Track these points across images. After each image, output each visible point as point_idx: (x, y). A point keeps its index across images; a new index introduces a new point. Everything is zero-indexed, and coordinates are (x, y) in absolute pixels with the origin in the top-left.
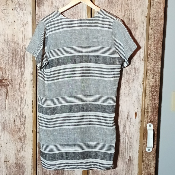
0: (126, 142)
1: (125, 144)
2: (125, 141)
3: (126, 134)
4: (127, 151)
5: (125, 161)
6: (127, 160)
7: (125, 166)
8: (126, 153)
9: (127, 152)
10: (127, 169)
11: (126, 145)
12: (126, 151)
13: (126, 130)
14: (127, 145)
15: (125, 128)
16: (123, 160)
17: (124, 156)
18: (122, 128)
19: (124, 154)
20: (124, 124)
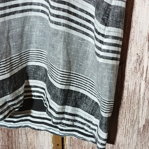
0: (140, 91)
1: (138, 95)
2: (138, 88)
3: (142, 75)
4: (141, 109)
5: (136, 127)
6: (141, 125)
7: (135, 136)
8: (138, 112)
9: (141, 112)
10: (139, 143)
11: (141, 97)
12: (138, 108)
13: (141, 66)
14: (144, 97)
15: (140, 61)
16: (133, 126)
17: (135, 117)
18: (133, 61)
19: (136, 114)
20: (139, 52)
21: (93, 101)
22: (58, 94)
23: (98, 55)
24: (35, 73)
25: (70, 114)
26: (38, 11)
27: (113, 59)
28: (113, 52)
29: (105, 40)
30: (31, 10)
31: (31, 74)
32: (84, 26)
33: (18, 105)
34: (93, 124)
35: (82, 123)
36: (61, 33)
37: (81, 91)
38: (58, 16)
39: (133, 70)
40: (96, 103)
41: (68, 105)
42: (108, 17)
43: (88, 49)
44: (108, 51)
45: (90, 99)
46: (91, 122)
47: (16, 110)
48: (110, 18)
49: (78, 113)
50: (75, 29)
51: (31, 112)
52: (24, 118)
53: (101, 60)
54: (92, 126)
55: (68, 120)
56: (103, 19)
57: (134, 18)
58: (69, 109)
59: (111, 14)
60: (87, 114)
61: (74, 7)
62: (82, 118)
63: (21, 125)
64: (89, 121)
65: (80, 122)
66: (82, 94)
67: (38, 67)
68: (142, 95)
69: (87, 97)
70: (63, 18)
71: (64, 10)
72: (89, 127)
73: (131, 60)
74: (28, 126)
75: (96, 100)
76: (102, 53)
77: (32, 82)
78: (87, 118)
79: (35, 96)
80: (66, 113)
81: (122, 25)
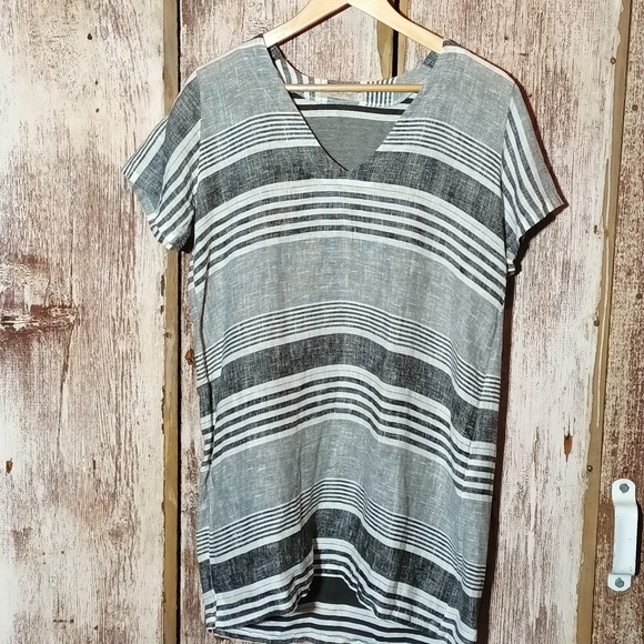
0: (526, 551)
1: (523, 558)
2: (523, 545)
3: (528, 522)
4: (530, 587)
5: (523, 625)
6: (532, 620)
8: (526, 592)
9: (530, 591)
11: (530, 563)
12: (526, 586)
13: (527, 504)
14: (534, 564)
15: (523, 495)
16: (517, 622)
17: (521, 604)
18: (511, 496)
19: (521, 598)
20: (521, 480)
21: (446, 572)
22: (389, 559)
23: (459, 486)
24: (331, 523)
25: (406, 600)
26: (345, 411)
27: (483, 492)
28: (484, 481)
29: (471, 462)
30: (332, 410)
31: (321, 526)
32: (430, 438)
33: (307, 587)
34: (446, 619)
35: (425, 619)
36: (395, 451)
37: (423, 554)
38: (391, 424)
39: (512, 512)
40: (452, 577)
41: (403, 581)
42: (474, 427)
43: (435, 475)
44: (475, 480)
45: (439, 569)
46: (442, 616)
47: (304, 595)
48: (477, 428)
49: (418, 599)
50: (416, 443)
51: (314, 607)
52: (300, 621)
53: (464, 495)
54: (443, 624)
55: (402, 610)
56: (466, 430)
57: (509, 423)
58: (403, 589)
59: (477, 422)
60: (434, 599)
61: (415, 408)
62: (424, 607)
63: (293, 636)
64: (437, 614)
65: (421, 617)
66: (424, 560)
67: (337, 513)
68: (531, 560)
69: (433, 565)
70: (401, 426)
71: (402, 415)
72: (438, 625)
73: (508, 494)
74: (307, 639)
75: (451, 570)
76: (465, 484)
77: (323, 543)
78: (434, 607)
79: (326, 571)
80: (400, 598)
81: (495, 438)
